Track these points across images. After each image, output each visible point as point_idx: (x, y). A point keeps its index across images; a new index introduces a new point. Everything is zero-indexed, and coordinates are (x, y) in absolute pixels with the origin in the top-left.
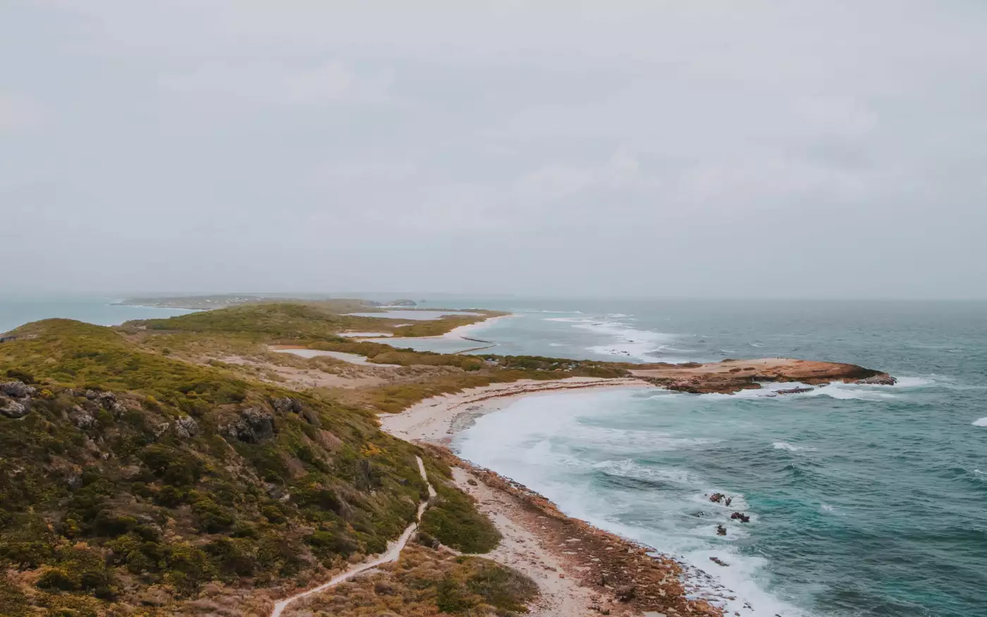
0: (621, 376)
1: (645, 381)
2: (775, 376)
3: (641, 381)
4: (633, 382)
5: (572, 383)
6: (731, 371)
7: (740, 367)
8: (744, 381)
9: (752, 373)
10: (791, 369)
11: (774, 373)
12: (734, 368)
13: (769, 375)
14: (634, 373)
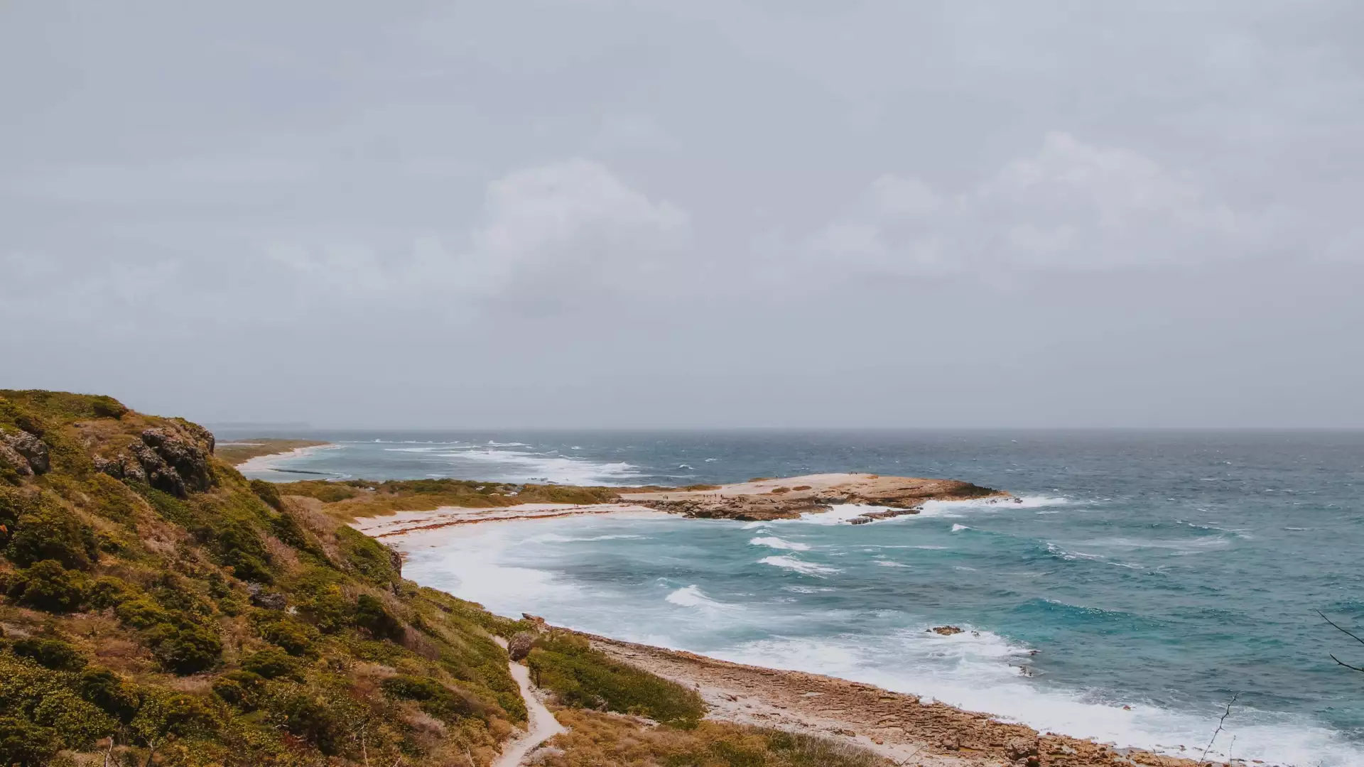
0: (605, 502)
1: (646, 506)
2: (845, 496)
3: (639, 507)
4: (627, 509)
5: (531, 512)
6: (774, 491)
7: (787, 487)
8: (806, 504)
9: (809, 493)
10: (866, 487)
11: (842, 493)
12: (777, 488)
13: (836, 496)
14: (625, 496)
